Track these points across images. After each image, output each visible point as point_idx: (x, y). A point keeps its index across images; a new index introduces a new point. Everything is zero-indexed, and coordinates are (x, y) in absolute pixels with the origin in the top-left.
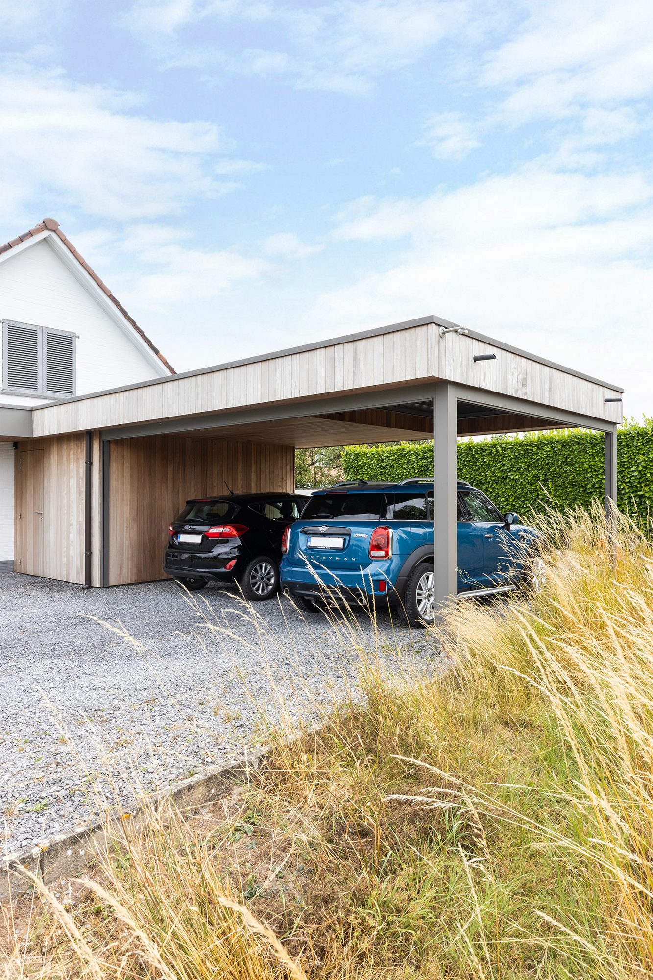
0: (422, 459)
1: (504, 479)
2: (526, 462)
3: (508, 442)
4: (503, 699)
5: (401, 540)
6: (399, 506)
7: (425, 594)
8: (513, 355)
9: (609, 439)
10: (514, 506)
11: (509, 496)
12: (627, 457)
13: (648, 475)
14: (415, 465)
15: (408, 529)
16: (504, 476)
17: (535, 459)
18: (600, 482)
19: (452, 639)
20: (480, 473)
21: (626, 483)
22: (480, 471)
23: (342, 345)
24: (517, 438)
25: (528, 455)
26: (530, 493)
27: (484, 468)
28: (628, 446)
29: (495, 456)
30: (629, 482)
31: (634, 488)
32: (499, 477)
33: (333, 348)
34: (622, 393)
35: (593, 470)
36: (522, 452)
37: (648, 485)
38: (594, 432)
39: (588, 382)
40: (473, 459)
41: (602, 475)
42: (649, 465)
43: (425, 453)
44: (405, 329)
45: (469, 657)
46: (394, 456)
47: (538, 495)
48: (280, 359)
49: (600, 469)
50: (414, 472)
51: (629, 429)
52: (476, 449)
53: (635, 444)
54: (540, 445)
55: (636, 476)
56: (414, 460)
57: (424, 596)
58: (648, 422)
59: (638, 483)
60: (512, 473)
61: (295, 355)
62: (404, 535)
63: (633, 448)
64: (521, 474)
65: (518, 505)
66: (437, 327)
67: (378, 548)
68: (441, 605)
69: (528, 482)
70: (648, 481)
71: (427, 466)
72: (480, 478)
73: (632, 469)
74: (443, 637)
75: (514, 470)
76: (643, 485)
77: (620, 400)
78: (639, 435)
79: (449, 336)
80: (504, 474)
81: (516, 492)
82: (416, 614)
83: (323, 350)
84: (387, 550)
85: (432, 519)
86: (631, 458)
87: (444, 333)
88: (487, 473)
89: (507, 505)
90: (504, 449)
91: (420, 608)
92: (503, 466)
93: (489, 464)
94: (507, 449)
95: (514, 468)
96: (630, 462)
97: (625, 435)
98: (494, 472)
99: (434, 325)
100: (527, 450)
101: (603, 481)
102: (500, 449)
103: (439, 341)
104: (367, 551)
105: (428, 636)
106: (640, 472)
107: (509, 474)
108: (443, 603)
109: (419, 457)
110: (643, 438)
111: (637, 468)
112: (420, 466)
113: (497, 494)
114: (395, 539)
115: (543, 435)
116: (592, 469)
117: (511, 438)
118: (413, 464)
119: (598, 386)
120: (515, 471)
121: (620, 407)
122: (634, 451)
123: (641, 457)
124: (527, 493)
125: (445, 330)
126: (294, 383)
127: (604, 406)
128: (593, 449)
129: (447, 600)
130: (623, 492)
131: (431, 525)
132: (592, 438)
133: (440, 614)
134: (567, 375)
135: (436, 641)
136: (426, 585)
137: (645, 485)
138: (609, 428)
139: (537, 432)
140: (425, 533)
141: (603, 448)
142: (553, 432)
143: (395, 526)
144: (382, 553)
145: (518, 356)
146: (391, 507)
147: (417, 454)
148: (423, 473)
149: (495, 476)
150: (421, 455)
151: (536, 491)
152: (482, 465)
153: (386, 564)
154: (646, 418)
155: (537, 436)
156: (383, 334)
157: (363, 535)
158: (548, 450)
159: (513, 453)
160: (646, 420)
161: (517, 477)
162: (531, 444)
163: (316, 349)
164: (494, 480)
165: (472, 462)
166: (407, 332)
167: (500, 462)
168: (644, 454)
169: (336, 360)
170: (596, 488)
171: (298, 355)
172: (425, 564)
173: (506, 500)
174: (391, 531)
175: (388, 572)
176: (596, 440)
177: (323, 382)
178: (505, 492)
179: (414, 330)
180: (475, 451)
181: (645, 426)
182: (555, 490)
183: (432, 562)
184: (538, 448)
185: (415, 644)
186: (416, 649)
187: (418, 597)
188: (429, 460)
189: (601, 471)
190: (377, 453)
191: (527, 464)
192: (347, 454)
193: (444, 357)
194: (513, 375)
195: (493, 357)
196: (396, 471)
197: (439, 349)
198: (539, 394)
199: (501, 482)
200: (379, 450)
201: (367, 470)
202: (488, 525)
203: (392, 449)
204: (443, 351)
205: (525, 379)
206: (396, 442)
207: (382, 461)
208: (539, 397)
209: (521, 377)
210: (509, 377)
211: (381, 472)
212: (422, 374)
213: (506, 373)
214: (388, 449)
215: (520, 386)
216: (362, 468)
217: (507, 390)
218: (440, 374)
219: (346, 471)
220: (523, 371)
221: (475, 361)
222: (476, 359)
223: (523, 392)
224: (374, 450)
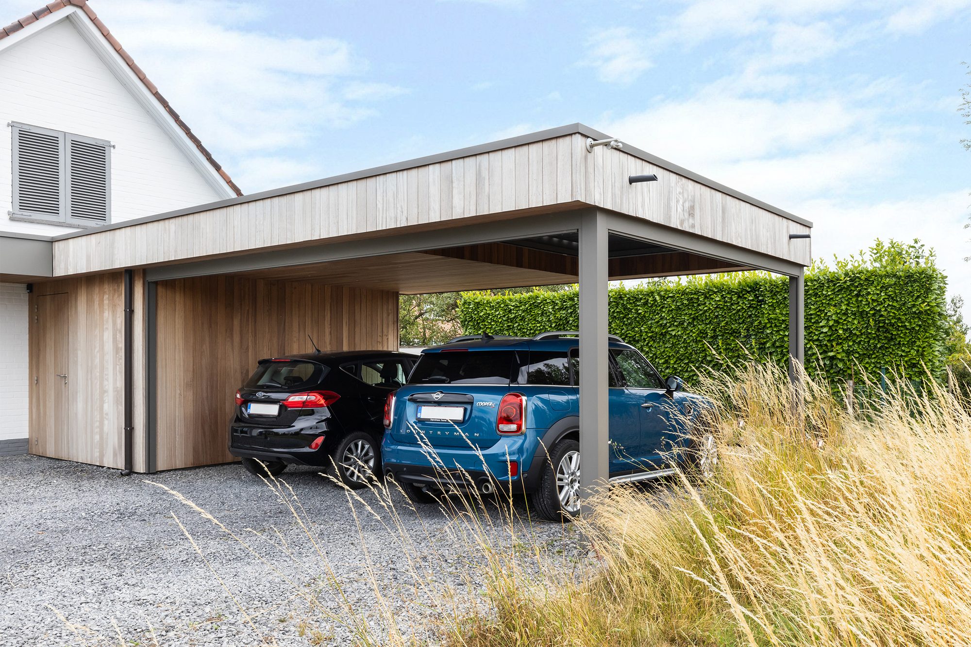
0: (560, 309)
1: (664, 335)
2: (691, 314)
3: (668, 289)
4: (667, 610)
5: (537, 411)
6: (533, 368)
7: (567, 478)
8: (677, 176)
9: (795, 286)
10: (675, 369)
11: (669, 357)
12: (815, 309)
13: (841, 332)
14: (552, 317)
15: (545, 396)
16: (663, 331)
17: (701, 310)
18: (782, 339)
19: (603, 535)
20: (633, 328)
21: (813, 341)
22: (633, 326)
23: (461, 161)
24: (679, 284)
25: (693, 306)
26: (696, 353)
27: (638, 322)
28: (816, 295)
29: (651, 306)
30: (818, 340)
31: (824, 348)
32: (656, 333)
33: (450, 163)
34: (810, 227)
35: (773, 325)
36: (685, 302)
37: (841, 343)
38: (774, 276)
39: (769, 214)
40: (624, 310)
41: (784, 331)
42: (841, 319)
43: (565, 302)
44: (542, 141)
45: (625, 558)
46: (525, 305)
47: (706, 356)
48: (382, 177)
49: (782, 324)
50: (551, 326)
51: (818, 274)
52: (629, 298)
53: (824, 293)
54: (708, 293)
55: (826, 333)
56: (551, 310)
57: (566, 481)
58: (840, 265)
59: (828, 341)
60: (673, 328)
61: (401, 173)
62: (540, 404)
63: (822, 297)
64: (685, 329)
65: (680, 368)
66: (584, 139)
67: (508, 420)
68: (589, 491)
69: (693, 340)
70: (841, 339)
71: (566, 319)
72: (633, 334)
73: (821, 324)
74: (592, 533)
75: (675, 324)
76: (834, 344)
77: (808, 236)
78: (829, 281)
79: (598, 150)
80: (663, 329)
81: (678, 352)
82: (556, 505)
83: (437, 166)
84: (519, 423)
85: (577, 383)
86: (820, 311)
87: (592, 146)
88: (642, 328)
89: (667, 368)
90: (663, 298)
91: (561, 497)
92: (662, 319)
93: (645, 316)
94: (667, 298)
95: (675, 321)
96: (818, 315)
97: (812, 281)
98: (651, 327)
99: (578, 136)
100: (692, 299)
101: (786, 339)
102: (658, 298)
103: (586, 158)
104: (494, 425)
105: (572, 533)
106: (830, 327)
107: (669, 329)
108: (592, 489)
109: (557, 307)
110: (834, 285)
111: (827, 322)
112: (557, 318)
113: (654, 354)
114: (531, 407)
115: (711, 281)
116: (772, 323)
117: (672, 285)
118: (549, 316)
119: (781, 218)
120: (677, 326)
121: (808, 245)
122: (824, 301)
123: (832, 309)
124: (691, 353)
125: (593, 142)
126: (399, 208)
127: (789, 244)
128: (773, 299)
129: (597, 484)
130: (809, 353)
131: (576, 391)
132: (772, 285)
133: (589, 503)
134: (744, 203)
135: (582, 538)
136: (569, 468)
137: (837, 344)
138: (794, 272)
139: (704, 276)
140: (568, 402)
141: (786, 298)
142: (724, 276)
143: (529, 392)
144: (514, 427)
145: (683, 179)
146: (524, 368)
147: (554, 303)
148: (562, 327)
149: (652, 332)
150: (559, 305)
151: (703, 351)
152: (636, 318)
153: (519, 441)
154: (838, 260)
155: (703, 282)
156: (515, 147)
157: (489, 403)
158: (718, 299)
159: (675, 303)
160: (838, 262)
161: (679, 333)
162: (697, 292)
163: (429, 165)
164: (651, 337)
165: (623, 313)
166: (546, 144)
167: (658, 314)
168: (835, 306)
169: (454, 179)
170: (777, 347)
171: (405, 172)
172: (568, 440)
173: (666, 362)
174: (524, 398)
175: (520, 450)
176: (777, 287)
177: (437, 207)
178: (664, 351)
179: (554, 141)
180: (627, 300)
181: (836, 271)
182: (726, 349)
183: (578, 440)
184: (706, 297)
185: (555, 543)
186: (557, 549)
187: (558, 483)
188: (569, 311)
189: (783, 326)
190: (504, 301)
191: (692, 316)
192: (465, 303)
193: (592, 176)
194: (678, 201)
195: (653, 178)
196: (528, 324)
197: (586, 168)
198: (710, 227)
199: (660, 339)
200: (506, 297)
201: (490, 323)
202: (645, 392)
203: (522, 296)
204: (591, 170)
205: (692, 208)
206: (528, 287)
207: (510, 311)
208: (710, 230)
209: (687, 205)
210: (673, 204)
211: (509, 326)
212: (565, 198)
213: (669, 199)
214: (517, 296)
215: (686, 215)
216: (484, 321)
217: (670, 221)
218: (588, 198)
219: (464, 324)
220: (690, 197)
221: (630, 183)
222: (632, 181)
223: (690, 224)
224: (499, 297)
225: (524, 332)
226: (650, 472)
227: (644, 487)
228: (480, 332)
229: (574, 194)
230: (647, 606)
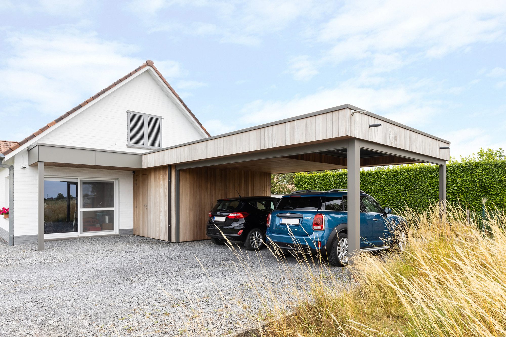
0: (337, 179)
1: (382, 190)
2: (394, 181)
3: (384, 171)
4: (386, 304)
5: (329, 221)
6: (328, 203)
7: (342, 249)
8: (390, 124)
9: (442, 169)
10: (387, 205)
11: (384, 199)
12: (451, 179)
13: (463, 189)
14: (333, 183)
15: (333, 215)
16: (382, 189)
17: (398, 180)
18: (435, 192)
19: (358, 272)
20: (368, 187)
21: (450, 193)
22: (368, 186)
23: (299, 121)
24: (389, 169)
25: (395, 178)
26: (396, 198)
27: (370, 185)
28: (451, 173)
29: (376, 178)
30: (452, 192)
31: (455, 196)
32: (379, 189)
33: (294, 121)
34: (449, 144)
35: (431, 186)
36: (391, 176)
37: (463, 194)
38: (432, 165)
39: (431, 138)
40: (364, 180)
41: (437, 189)
42: (463, 183)
43: (338, 176)
44: (332, 111)
45: (368, 282)
46: (322, 178)
47: (401, 199)
48: (267, 128)
49: (435, 185)
50: (333, 187)
51: (453, 164)
52: (366, 175)
53: (455, 172)
54: (402, 172)
55: (456, 189)
56: (333, 180)
57: (341, 250)
58: (463, 160)
59: (457, 193)
60: (386, 187)
61: (274, 126)
62: (330, 218)
63: (454, 174)
64: (391, 188)
65: (389, 204)
66: (350, 110)
67: (317, 225)
68: (352, 255)
69: (395, 192)
70: (463, 192)
71: (339, 183)
72: (368, 190)
73: (454, 186)
74: (353, 271)
75: (387, 185)
76: (460, 194)
77: (448, 148)
78: (458, 167)
79: (356, 114)
80: (382, 188)
81: (388, 197)
82: (337, 259)
83: (289, 123)
84: (322, 226)
85: (346, 210)
86: (453, 180)
87: (353, 113)
88: (372, 187)
89: (383, 204)
90: (381, 174)
91: (339, 256)
92: (381, 183)
93: (373, 182)
94: (383, 175)
95: (387, 184)
96: (453, 182)
97: (450, 167)
98: (376, 187)
99: (348, 109)
100: (394, 175)
101: (437, 192)
102: (379, 175)
103: (351, 118)
104: (311, 226)
105: (344, 271)
106: (458, 187)
107: (384, 188)
108: (353, 254)
109: (335, 179)
110: (460, 169)
111: (457, 185)
112: (335, 183)
113: (377, 198)
114: (326, 220)
115: (403, 167)
117: (386, 169)
118: (332, 182)
119: (436, 140)
120: (387, 186)
121: (448, 151)
122: (455, 176)
123: (459, 179)
124: (394, 198)
125: (354, 111)
126: (274, 140)
127: (439, 151)
128: (431, 175)
129: (355, 252)
130: (448, 198)
131: (346, 213)
132: (431, 169)
133: (351, 259)
134: (419, 134)
135: (349, 273)
136: (343, 245)
137: (461, 194)
138: (442, 163)
139: (400, 165)
140: (342, 217)
141: (437, 174)
142: (409, 165)
143: (326, 213)
144: (320, 227)
145: (392, 125)
146: (324, 204)
147: (334, 177)
148: (337, 187)
149: (377, 189)
150: (336, 178)
151: (399, 197)
152: (369, 183)
153: (322, 233)
154: (462, 157)
155: (400, 168)
156: (321, 114)
157: (309, 218)
158: (406, 175)
159: (387, 177)
160: (462, 159)
161: (389, 189)
162: (397, 172)
163: (285, 122)
164: (376, 191)
165: (364, 181)
166: (334, 113)
167: (379, 181)
168: (460, 178)
169: (296, 128)
170: (433, 195)
171: (276, 126)
172: (342, 233)
173: (383, 202)
174: (324, 216)
175: (322, 237)
176: (433, 170)
177: (289, 139)
178: (382, 197)
179: (337, 112)
180: (365, 176)
181: (461, 162)
182: (410, 196)
183: (347, 233)
184: (401, 174)
185: (337, 275)
186: (338, 277)
187: (338, 251)
188: (340, 180)
189: (436, 186)
190: (313, 176)
191: (395, 182)
192: (297, 177)
193: (353, 125)
194: (390, 134)
195: (379, 125)
196: (323, 186)
197: (351, 122)
198: (404, 145)
199: (380, 192)
200: (314, 175)
201: (307, 185)
202: (374, 214)
203: (320, 174)
204: (353, 123)
205: (396, 137)
206: (323, 171)
207: (315, 180)
208: (404, 146)
209: (394, 136)
210: (388, 136)
211: (315, 186)
212: (342, 134)
213: (386, 134)
214: (319, 174)
215: (394, 140)
216: (304, 184)
217: (386, 143)
218: (351, 134)
219: (296, 186)
220: (395, 133)
221: (370, 128)
222: (370, 126)
223: (395, 144)
224: (311, 175)
225: (321, 189)
226: (377, 247)
227: (375, 253)
228: (303, 189)
229: (346, 133)
230: (377, 301)
